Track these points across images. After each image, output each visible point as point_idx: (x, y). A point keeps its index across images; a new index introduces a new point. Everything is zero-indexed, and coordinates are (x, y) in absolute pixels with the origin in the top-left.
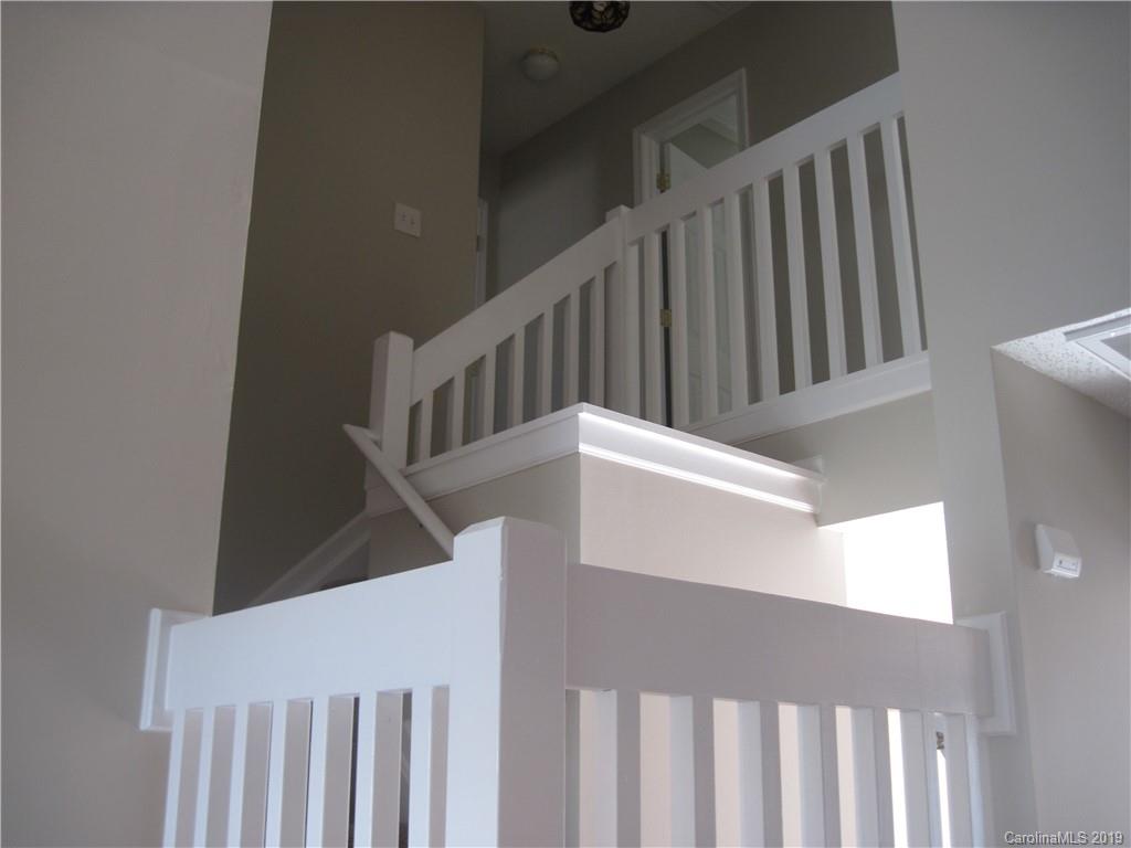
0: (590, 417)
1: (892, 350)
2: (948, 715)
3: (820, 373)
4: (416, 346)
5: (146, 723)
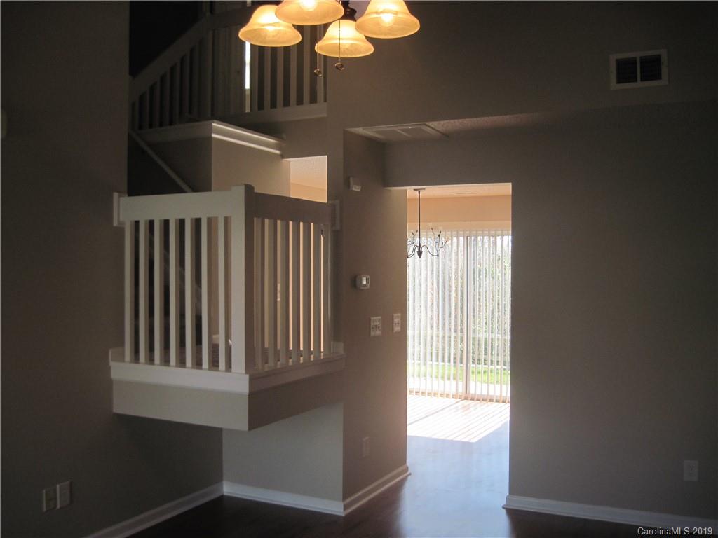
0: (216, 125)
1: (313, 100)
2: (324, 225)
3: (286, 103)
5: (115, 224)
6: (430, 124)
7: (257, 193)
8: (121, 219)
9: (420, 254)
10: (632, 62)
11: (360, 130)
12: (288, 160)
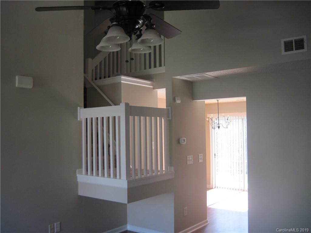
0: (123, 77)
1: (160, 65)
3: (150, 67)
4: (92, 59)
5: (79, 119)
6: (207, 73)
7: (130, 106)
8: (81, 117)
9: (219, 127)
10: (291, 42)
11: (178, 77)
12: (157, 90)
